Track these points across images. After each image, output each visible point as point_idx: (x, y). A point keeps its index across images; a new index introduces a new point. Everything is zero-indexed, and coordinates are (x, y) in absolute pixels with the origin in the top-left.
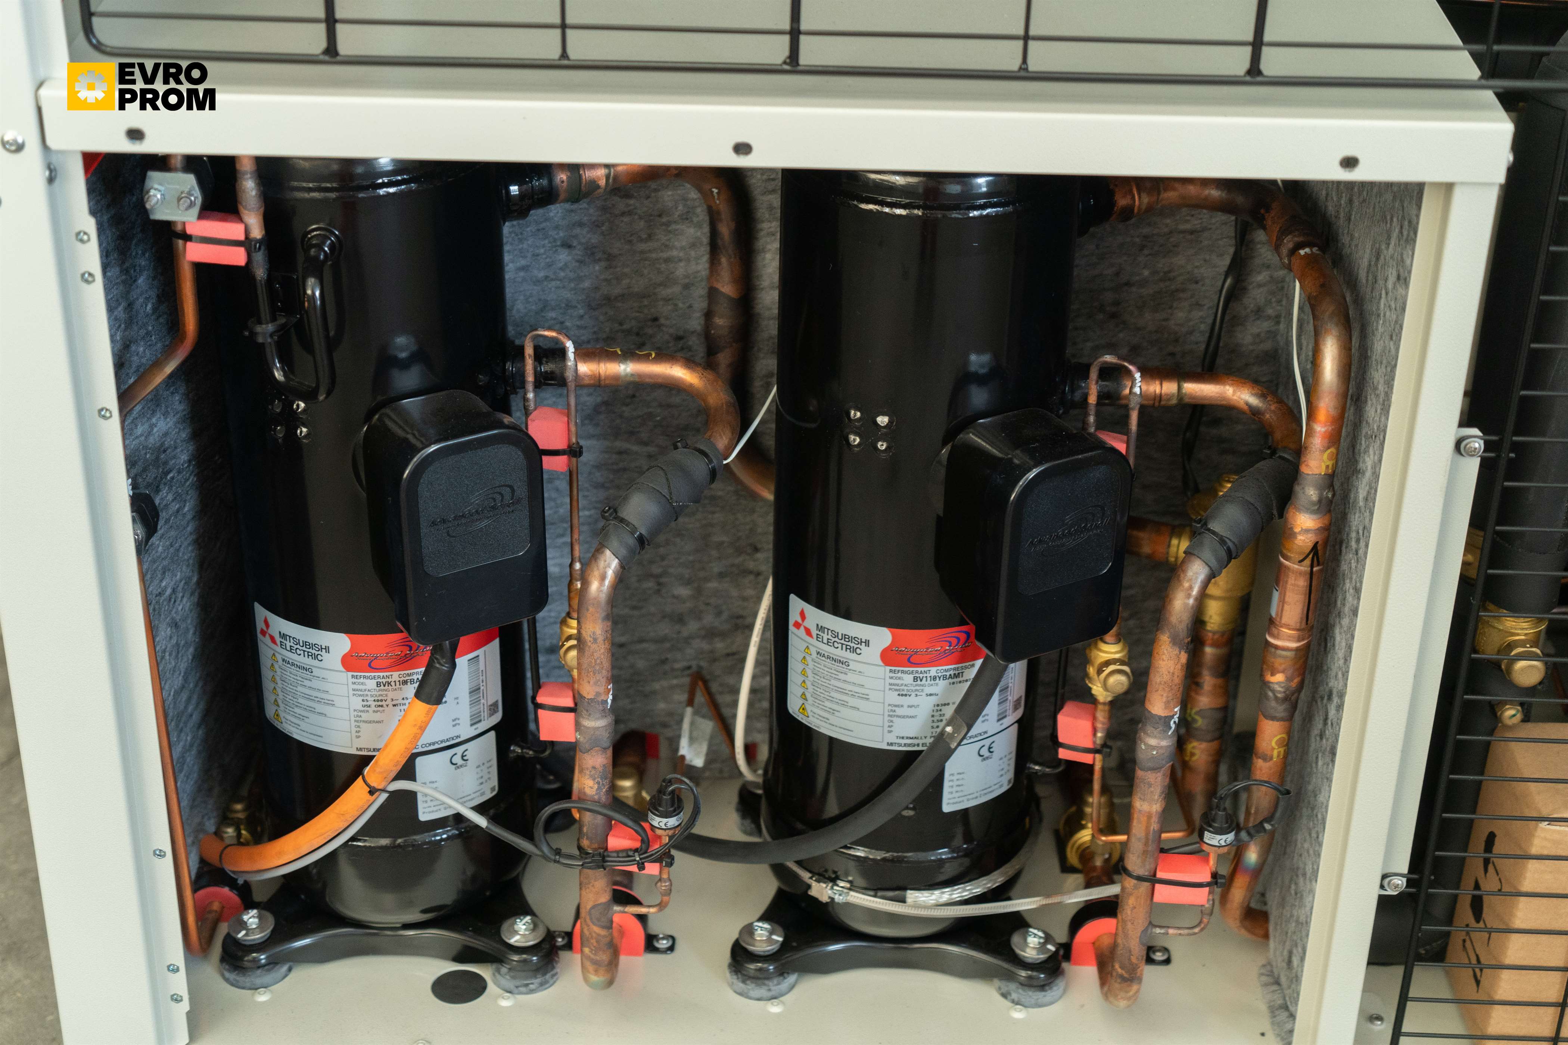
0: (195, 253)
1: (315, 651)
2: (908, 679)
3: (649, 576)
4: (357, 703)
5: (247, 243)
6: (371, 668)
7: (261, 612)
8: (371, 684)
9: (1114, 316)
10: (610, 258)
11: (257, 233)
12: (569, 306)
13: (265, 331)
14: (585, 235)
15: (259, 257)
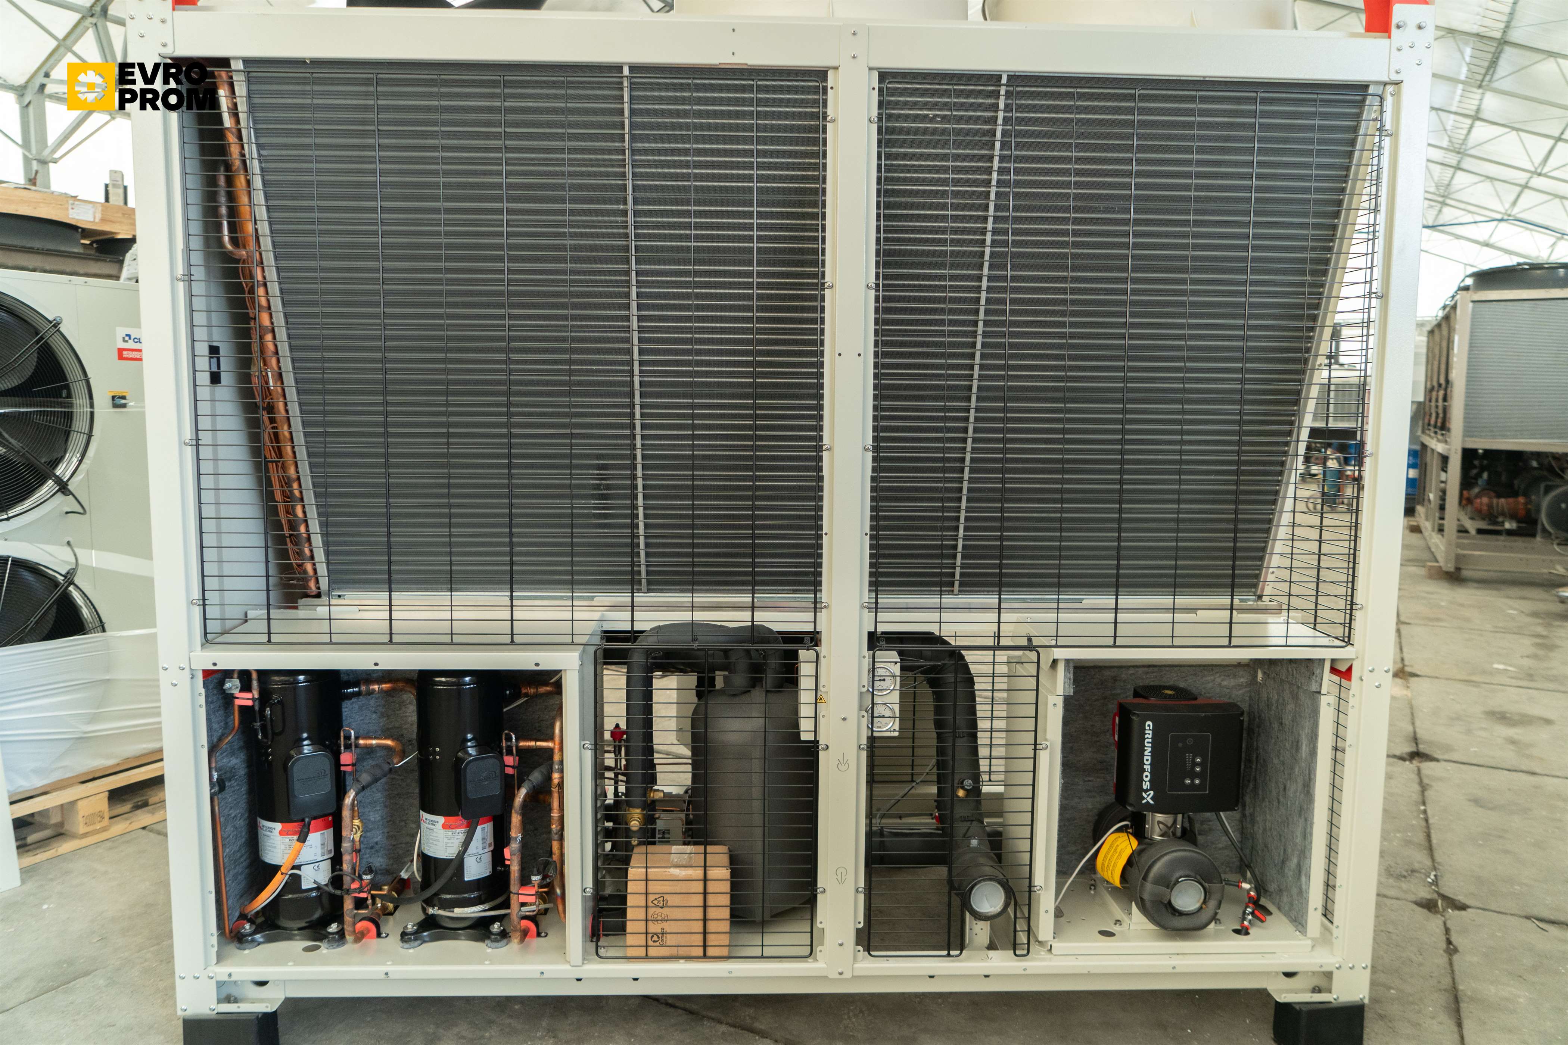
0: (238, 702)
1: (271, 829)
2: (450, 833)
3: (402, 821)
4: (283, 847)
5: (253, 699)
6: (287, 834)
7: (259, 819)
8: (287, 840)
9: (539, 731)
10: (388, 716)
11: (256, 696)
12: (376, 731)
13: (257, 725)
14: (381, 709)
15: (257, 703)
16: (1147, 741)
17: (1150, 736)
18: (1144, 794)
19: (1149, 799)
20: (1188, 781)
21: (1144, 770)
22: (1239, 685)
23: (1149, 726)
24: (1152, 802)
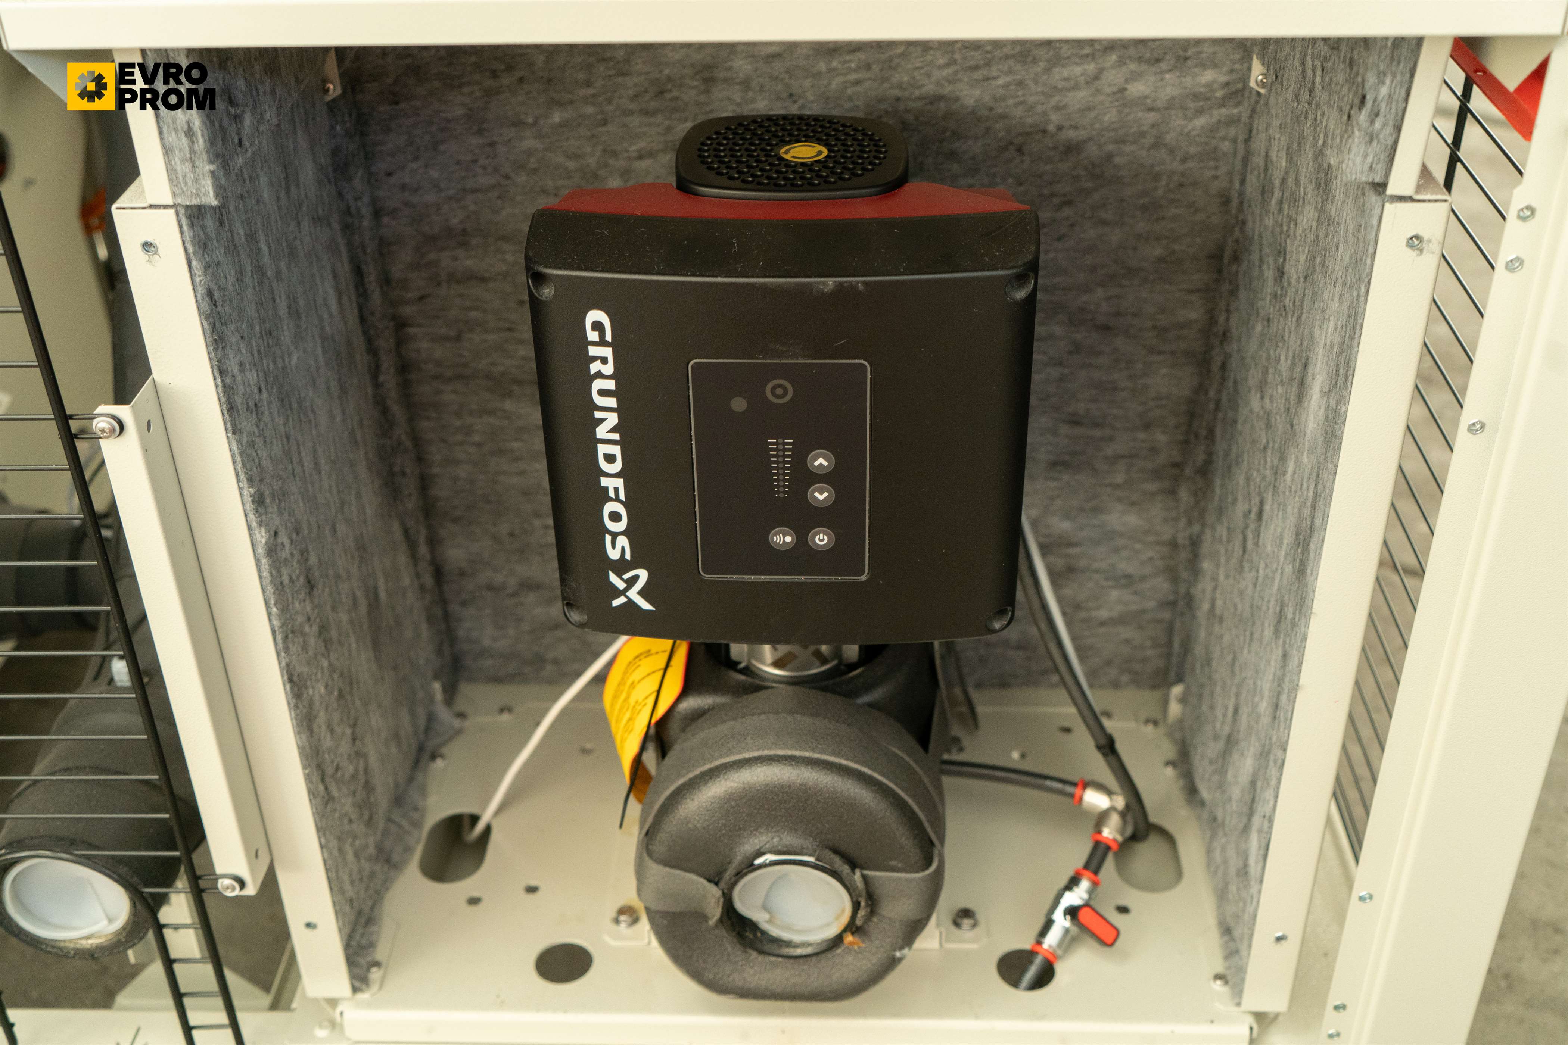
16: (598, 384)
17: (609, 369)
18: (613, 578)
19: (633, 594)
20: (783, 539)
21: (603, 496)
22: (1196, 96)
23: (598, 326)
24: (645, 605)
